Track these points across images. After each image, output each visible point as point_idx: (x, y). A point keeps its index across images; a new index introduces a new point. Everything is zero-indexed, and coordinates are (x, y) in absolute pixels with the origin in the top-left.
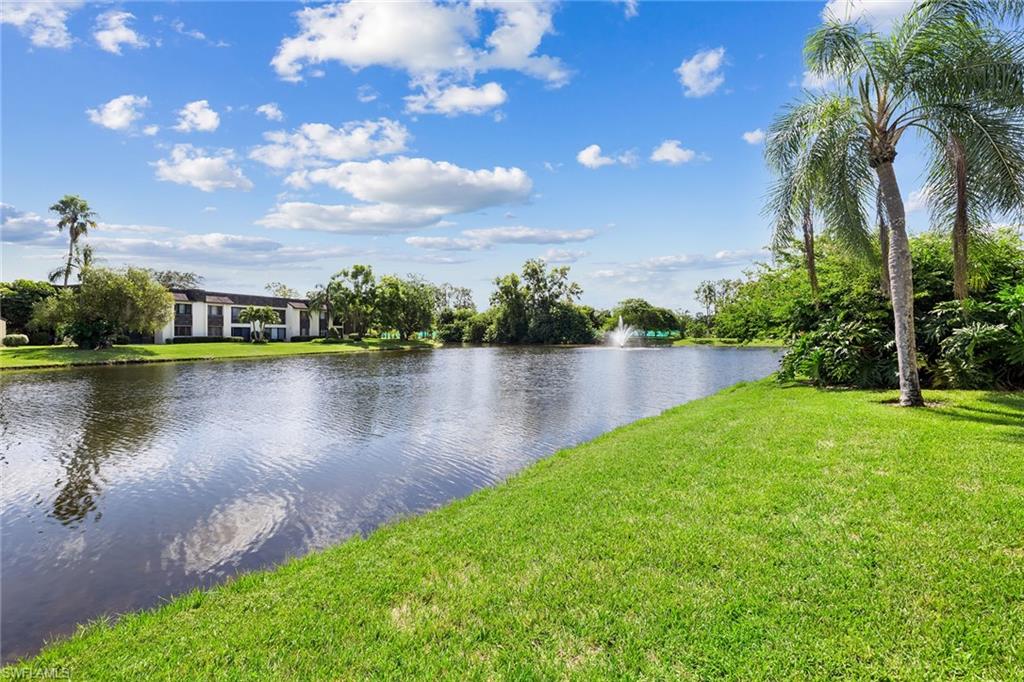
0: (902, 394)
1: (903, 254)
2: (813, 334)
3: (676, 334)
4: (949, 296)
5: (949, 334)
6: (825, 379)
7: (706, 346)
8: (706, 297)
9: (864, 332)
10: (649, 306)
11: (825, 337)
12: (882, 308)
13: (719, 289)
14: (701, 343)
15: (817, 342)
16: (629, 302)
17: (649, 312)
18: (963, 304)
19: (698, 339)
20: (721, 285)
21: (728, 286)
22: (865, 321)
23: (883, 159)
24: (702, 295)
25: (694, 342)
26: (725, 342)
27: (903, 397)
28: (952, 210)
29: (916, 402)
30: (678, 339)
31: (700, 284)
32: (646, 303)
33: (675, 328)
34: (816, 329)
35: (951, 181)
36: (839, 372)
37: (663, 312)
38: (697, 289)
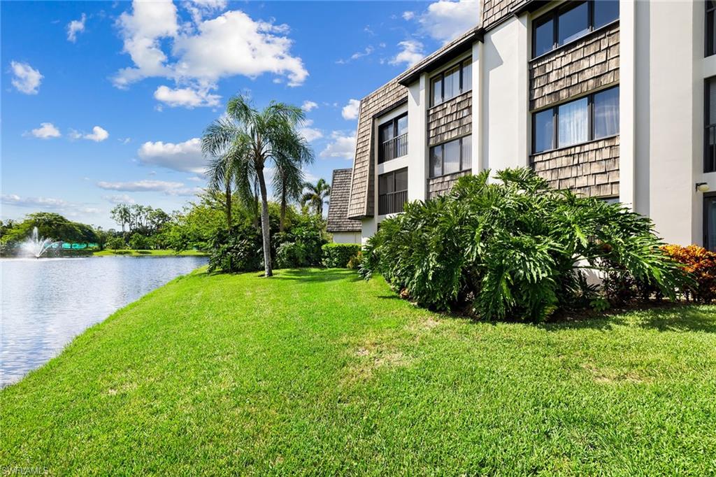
0: (266, 272)
1: (266, 211)
2: (226, 246)
3: (95, 246)
4: (278, 231)
5: (279, 246)
6: (233, 269)
7: (127, 256)
8: (122, 217)
9: (249, 245)
10: (66, 221)
11: (232, 248)
12: (255, 234)
13: (133, 211)
14: (120, 253)
15: (229, 250)
16: (40, 215)
17: (65, 226)
18: (282, 234)
19: (117, 251)
20: (135, 209)
21: (141, 210)
22: (249, 240)
23: (259, 167)
24: (117, 215)
25: (114, 253)
26: (141, 253)
27: (266, 273)
28: (281, 195)
29: (270, 274)
30: (97, 251)
31: (116, 206)
32: (62, 218)
33: (94, 242)
34: (227, 243)
35: (280, 183)
36: (239, 265)
37: (82, 227)
38: (113, 210)
